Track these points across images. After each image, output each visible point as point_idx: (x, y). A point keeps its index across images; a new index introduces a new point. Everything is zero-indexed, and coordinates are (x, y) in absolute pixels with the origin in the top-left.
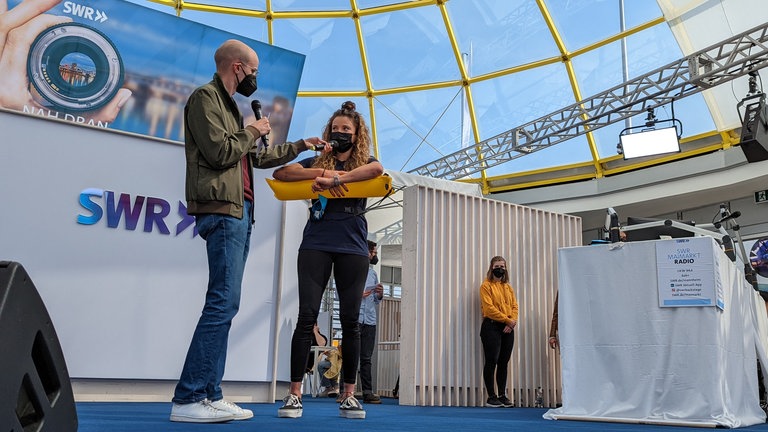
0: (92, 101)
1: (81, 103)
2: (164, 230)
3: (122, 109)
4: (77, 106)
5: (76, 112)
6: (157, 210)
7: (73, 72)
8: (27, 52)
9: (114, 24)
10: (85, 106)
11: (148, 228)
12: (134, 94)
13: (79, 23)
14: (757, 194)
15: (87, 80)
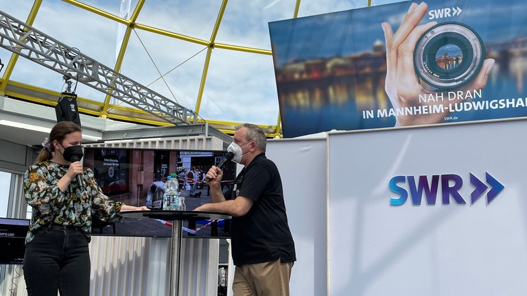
0: (465, 77)
1: (457, 81)
2: (460, 200)
3: (489, 76)
4: (455, 84)
5: (455, 89)
6: (451, 184)
7: (446, 61)
8: (412, 58)
9: (468, 12)
10: (461, 82)
11: (446, 201)
12: (497, 61)
13: (442, 22)
15: (457, 62)
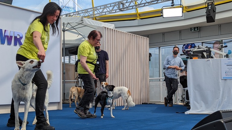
14: (191, 28)
